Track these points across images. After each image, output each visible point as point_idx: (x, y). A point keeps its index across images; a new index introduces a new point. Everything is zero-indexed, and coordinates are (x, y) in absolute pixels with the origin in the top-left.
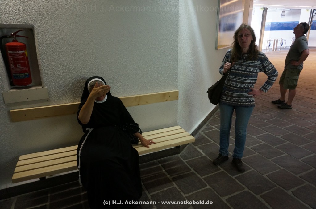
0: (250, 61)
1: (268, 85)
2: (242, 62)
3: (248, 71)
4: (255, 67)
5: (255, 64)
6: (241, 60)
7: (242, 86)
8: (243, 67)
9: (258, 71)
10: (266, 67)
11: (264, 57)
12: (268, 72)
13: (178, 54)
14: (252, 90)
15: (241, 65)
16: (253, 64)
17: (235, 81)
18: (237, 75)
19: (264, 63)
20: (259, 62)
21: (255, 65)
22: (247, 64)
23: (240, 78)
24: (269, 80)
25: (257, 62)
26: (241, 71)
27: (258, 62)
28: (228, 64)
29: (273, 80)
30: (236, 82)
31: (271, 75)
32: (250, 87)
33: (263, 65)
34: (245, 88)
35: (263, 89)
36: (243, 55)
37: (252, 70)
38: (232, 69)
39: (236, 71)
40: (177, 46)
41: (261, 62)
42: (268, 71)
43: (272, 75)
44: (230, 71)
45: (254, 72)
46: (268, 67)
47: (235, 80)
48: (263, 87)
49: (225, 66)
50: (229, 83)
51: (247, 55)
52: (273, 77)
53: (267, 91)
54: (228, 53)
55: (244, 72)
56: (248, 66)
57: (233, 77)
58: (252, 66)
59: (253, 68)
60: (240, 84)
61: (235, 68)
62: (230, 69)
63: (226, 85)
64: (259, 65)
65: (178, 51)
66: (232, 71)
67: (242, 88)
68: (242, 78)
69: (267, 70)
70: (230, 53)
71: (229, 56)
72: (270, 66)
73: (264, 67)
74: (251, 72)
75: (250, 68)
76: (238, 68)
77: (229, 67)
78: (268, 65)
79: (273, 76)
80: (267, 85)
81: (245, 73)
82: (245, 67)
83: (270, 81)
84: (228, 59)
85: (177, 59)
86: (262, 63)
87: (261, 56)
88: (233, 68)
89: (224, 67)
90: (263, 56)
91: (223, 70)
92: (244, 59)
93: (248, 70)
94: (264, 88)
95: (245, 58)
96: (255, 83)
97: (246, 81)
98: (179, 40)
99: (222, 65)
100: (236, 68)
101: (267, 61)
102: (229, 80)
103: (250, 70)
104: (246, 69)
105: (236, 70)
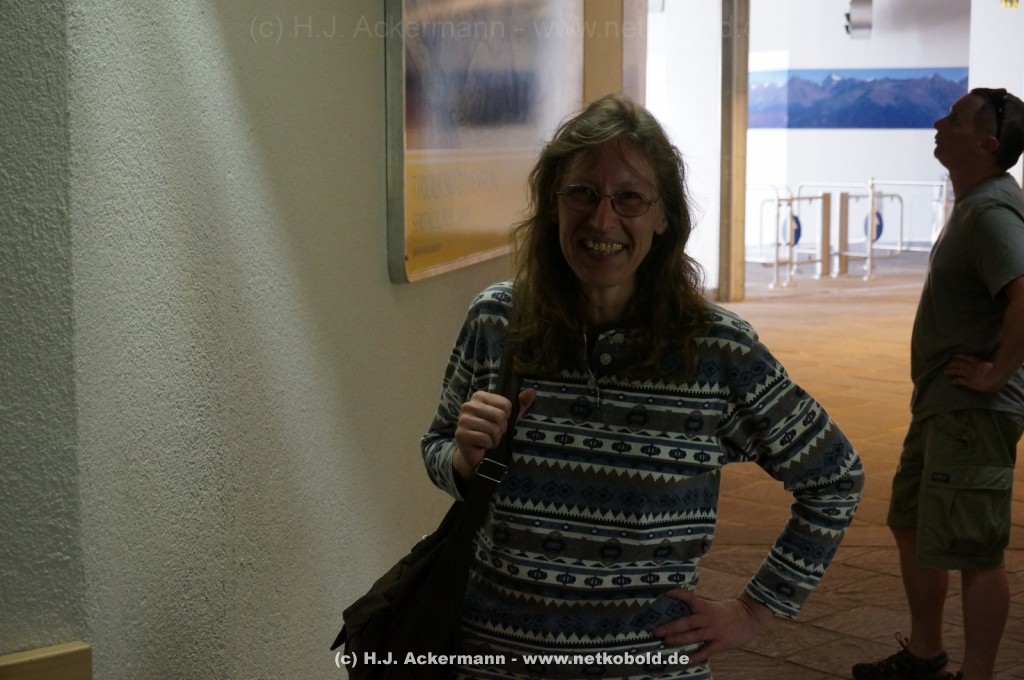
0: (648, 385)
1: (800, 563)
2: (589, 392)
3: (635, 462)
4: (692, 425)
5: (685, 405)
6: (581, 372)
7: (607, 582)
8: (597, 427)
9: (714, 456)
10: (768, 421)
11: (746, 349)
12: (787, 464)
13: (71, 331)
14: (685, 608)
15: (584, 411)
16: (675, 404)
17: (549, 539)
18: (557, 488)
19: (750, 397)
20: (716, 389)
21: (688, 411)
22: (629, 405)
23: (586, 513)
24: (803, 522)
25: (696, 388)
26: (588, 457)
27: (706, 389)
28: (488, 402)
29: (830, 523)
30: (554, 546)
31: (811, 483)
32: (664, 579)
33: (743, 409)
34: (635, 592)
35: (763, 588)
36: (593, 338)
37: (664, 454)
38: (522, 447)
39: (551, 462)
40: (63, 268)
41: (727, 391)
42: (784, 456)
43: (823, 480)
44: (508, 460)
45: (681, 468)
46: (781, 425)
47: (547, 531)
48: (765, 577)
49: (466, 424)
50: (505, 563)
51: (619, 338)
52: (826, 499)
53: (795, 607)
54: (483, 317)
55: (608, 469)
56: (638, 419)
57: (529, 505)
58: (669, 423)
59: (673, 436)
60: (588, 564)
61: (536, 433)
62: (507, 444)
63: (488, 572)
64: (716, 406)
65: (70, 302)
66: (516, 457)
67: (608, 594)
68: (597, 515)
69: (777, 447)
70: (495, 318)
71: (492, 338)
72: (797, 411)
73: (757, 427)
74: (661, 466)
75: (654, 434)
76: (565, 437)
77: (498, 431)
78: (783, 410)
79: (829, 488)
80: (790, 557)
81: (620, 471)
82: (615, 429)
83: (814, 528)
84: (481, 361)
85: (71, 371)
86: (736, 396)
87: (723, 342)
88: (521, 434)
89: (459, 430)
90: (734, 345)
91: (449, 451)
92: (601, 371)
93: (636, 450)
94: (774, 584)
95: (606, 359)
96: (702, 546)
97: (629, 536)
98: (75, 215)
99: (442, 409)
100: (550, 438)
101: (769, 380)
102: (503, 537)
103: (651, 447)
104: (622, 444)
105: (545, 450)
